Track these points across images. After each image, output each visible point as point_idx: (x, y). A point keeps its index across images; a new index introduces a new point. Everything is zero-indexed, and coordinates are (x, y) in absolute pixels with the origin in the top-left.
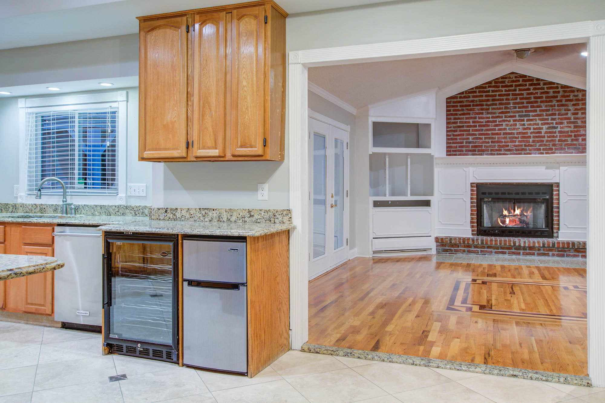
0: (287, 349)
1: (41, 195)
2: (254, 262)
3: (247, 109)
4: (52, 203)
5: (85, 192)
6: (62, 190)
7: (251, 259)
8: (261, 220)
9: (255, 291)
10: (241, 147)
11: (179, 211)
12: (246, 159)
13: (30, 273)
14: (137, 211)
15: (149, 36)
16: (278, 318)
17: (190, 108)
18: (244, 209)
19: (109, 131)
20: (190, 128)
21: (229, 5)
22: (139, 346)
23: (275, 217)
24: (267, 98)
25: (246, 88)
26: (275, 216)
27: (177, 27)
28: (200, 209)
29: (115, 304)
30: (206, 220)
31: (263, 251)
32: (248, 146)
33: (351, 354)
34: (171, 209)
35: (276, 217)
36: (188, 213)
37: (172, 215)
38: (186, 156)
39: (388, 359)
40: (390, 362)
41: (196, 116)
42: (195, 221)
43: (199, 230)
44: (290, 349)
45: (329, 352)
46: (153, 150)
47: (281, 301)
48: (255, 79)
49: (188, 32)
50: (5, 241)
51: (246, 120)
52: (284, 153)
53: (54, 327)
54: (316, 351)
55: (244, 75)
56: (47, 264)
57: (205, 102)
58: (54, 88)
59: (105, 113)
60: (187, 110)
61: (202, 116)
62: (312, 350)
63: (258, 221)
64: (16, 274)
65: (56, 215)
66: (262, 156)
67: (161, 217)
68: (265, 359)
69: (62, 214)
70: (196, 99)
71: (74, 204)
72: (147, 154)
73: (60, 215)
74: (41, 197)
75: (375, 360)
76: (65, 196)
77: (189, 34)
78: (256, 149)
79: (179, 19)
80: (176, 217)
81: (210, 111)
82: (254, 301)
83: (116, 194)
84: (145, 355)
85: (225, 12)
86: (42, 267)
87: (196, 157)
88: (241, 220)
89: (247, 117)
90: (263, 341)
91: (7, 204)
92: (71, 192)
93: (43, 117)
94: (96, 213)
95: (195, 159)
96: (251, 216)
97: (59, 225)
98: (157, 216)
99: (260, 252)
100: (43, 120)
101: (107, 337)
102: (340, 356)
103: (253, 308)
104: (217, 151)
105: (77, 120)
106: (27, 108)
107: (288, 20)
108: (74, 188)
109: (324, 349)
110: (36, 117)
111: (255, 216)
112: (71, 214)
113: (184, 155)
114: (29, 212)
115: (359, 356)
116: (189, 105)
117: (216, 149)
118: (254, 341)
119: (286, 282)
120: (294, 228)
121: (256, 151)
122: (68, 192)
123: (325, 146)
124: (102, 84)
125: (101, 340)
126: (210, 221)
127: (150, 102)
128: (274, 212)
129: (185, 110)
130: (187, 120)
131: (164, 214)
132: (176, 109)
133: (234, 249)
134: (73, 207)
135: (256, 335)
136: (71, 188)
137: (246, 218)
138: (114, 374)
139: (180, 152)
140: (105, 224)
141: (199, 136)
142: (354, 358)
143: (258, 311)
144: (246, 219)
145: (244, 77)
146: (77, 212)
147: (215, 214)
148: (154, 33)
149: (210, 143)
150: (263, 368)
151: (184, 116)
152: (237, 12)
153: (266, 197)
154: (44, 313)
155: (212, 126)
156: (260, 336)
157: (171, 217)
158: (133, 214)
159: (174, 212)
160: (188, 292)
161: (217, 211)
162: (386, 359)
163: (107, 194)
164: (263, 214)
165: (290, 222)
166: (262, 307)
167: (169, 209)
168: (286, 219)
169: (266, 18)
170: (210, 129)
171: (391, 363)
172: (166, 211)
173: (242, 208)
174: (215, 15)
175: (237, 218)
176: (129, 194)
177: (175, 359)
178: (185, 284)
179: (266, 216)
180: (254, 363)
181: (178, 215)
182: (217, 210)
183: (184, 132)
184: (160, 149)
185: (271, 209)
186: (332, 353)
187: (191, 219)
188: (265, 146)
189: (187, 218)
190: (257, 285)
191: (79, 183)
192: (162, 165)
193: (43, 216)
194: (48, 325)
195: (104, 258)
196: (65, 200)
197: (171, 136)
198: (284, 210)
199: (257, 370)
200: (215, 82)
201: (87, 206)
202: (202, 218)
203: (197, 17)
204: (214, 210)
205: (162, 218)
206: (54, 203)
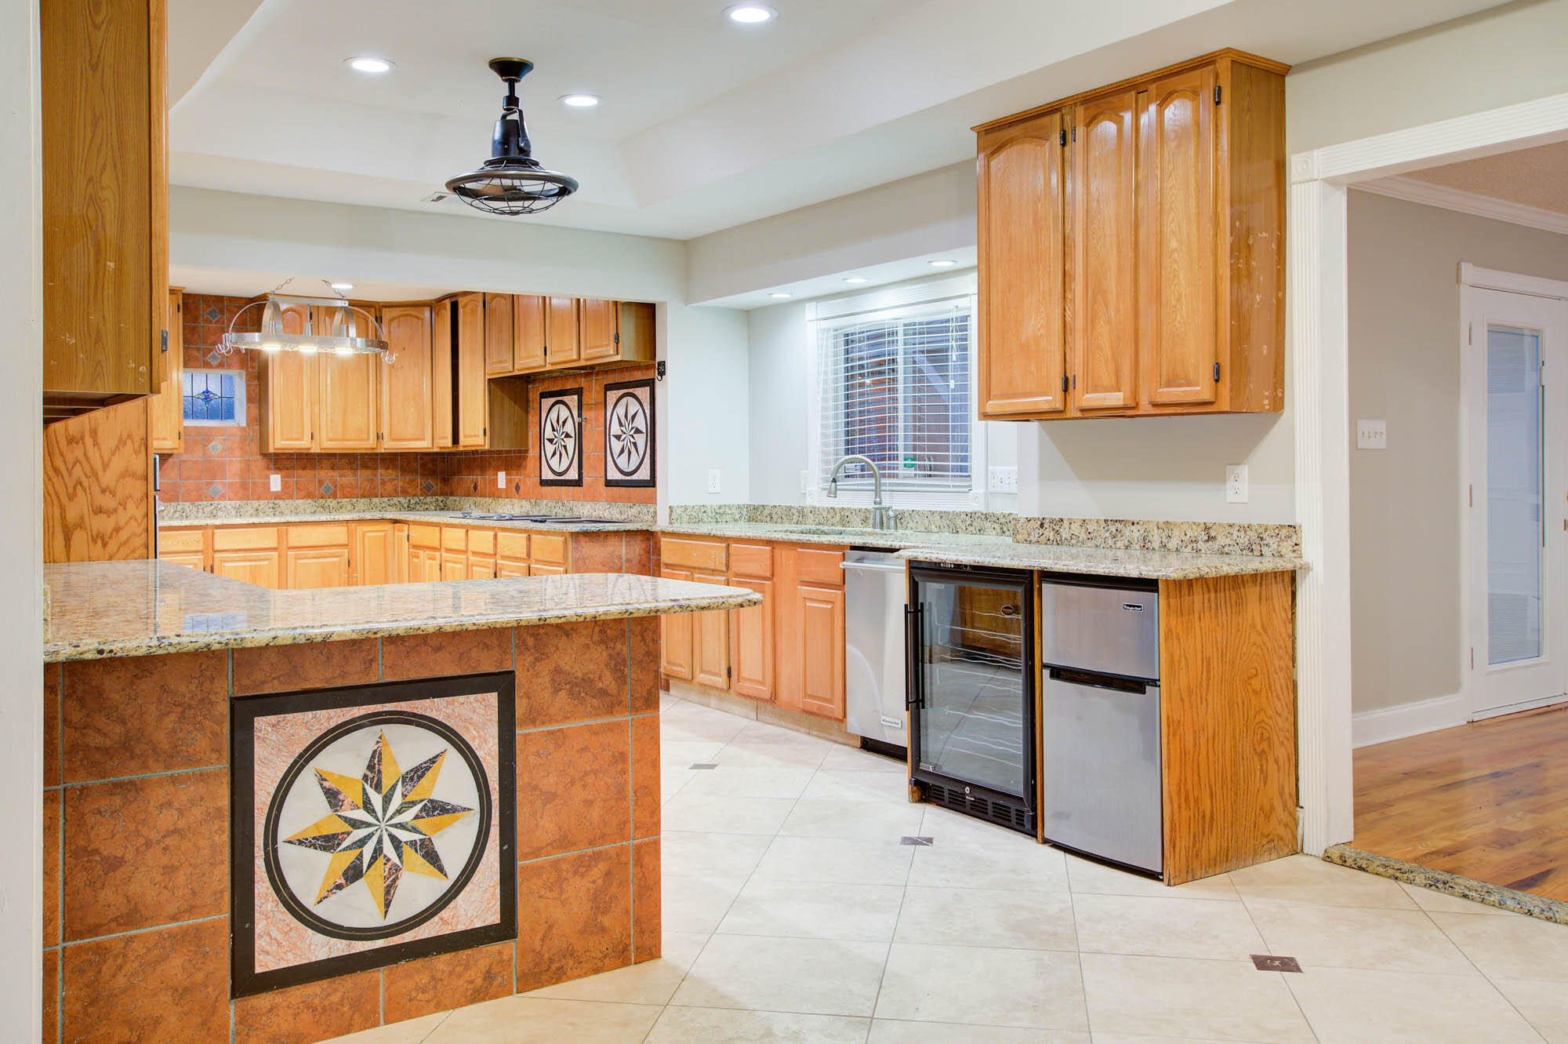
0: (1286, 850)
1: (836, 490)
2: (1178, 635)
3: (1178, 300)
4: (860, 507)
5: (914, 485)
6: (873, 481)
7: (1170, 630)
8: (1231, 548)
9: (1182, 700)
10: (1169, 384)
11: (1066, 524)
12: (1179, 410)
13: (703, 608)
14: (1004, 524)
15: (994, 163)
16: (1258, 773)
17: (1069, 306)
18: (1194, 523)
19: (954, 358)
20: (1071, 348)
21: (1142, 76)
22: (968, 792)
23: (1262, 543)
24: (1220, 272)
25: (1176, 254)
26: (1262, 539)
27: (1042, 137)
28: (1106, 521)
29: (932, 706)
30: (1118, 546)
31: (1207, 614)
32: (1183, 381)
33: (1444, 883)
34: (1052, 521)
35: (1265, 542)
36: (1083, 530)
37: (1052, 533)
38: (1061, 408)
39: (1543, 910)
40: (1548, 919)
41: (1079, 323)
42: (1097, 546)
43: (1067, 563)
44: (1296, 850)
45: (1391, 871)
46: (1002, 396)
47: (1266, 735)
48: (1194, 231)
49: (1063, 145)
50: (773, 575)
51: (1177, 324)
52: (1283, 393)
53: (849, 745)
54: (1359, 864)
55: (1173, 225)
56: (730, 597)
57: (1096, 292)
58: (856, 279)
59: (947, 321)
60: (1065, 310)
61: (1091, 322)
62: (1350, 862)
63: (1226, 549)
64: (681, 607)
65: (865, 530)
66: (1212, 403)
67: (1032, 538)
68: (1213, 855)
69: (874, 528)
70: (1078, 286)
71: (894, 508)
72: (992, 406)
73: (870, 530)
74: (835, 494)
75: (1507, 909)
76: (877, 491)
77: (1067, 148)
78: (1198, 388)
79: (1045, 120)
80: (1061, 537)
81: (1107, 309)
82: (1179, 722)
83: (966, 490)
84: (980, 811)
85: (1133, 93)
86: (721, 600)
87: (1082, 410)
88: (1190, 547)
89: (1178, 318)
90: (1208, 813)
91: (790, 508)
92: (890, 484)
93: (847, 335)
94: (933, 527)
95: (1079, 415)
96: (1211, 538)
97: (854, 548)
98: (1026, 536)
99: (1197, 616)
100: (847, 343)
101: (916, 769)
102: (1416, 885)
103: (1174, 735)
104: (1120, 395)
105: (900, 338)
106: (819, 319)
107: (1290, 81)
108: (895, 476)
109: (1379, 863)
110: (835, 337)
111: (1219, 538)
112: (889, 528)
113: (1059, 406)
114: (823, 524)
115: (1467, 892)
116: (1068, 301)
117: (1119, 391)
118: (1180, 807)
119: (1286, 693)
120: (1307, 568)
121: (1198, 392)
122: (885, 484)
123: (1537, 360)
124: (935, 264)
125: (907, 775)
126: (1127, 547)
127: (996, 299)
128: (1260, 531)
129: (1058, 311)
130: (1065, 332)
131: (1037, 531)
132: (1042, 309)
133: (1134, 606)
134: (891, 513)
135: (1183, 797)
136: (890, 476)
137: (1200, 542)
138: (914, 834)
139: (1049, 400)
140: (910, 547)
141: (1086, 363)
142: (1452, 895)
143: (1190, 745)
144: (1201, 545)
145: (1172, 231)
146: (899, 525)
147: (1135, 533)
148: (1002, 156)
149: (1107, 379)
150: (1207, 872)
151: (1057, 325)
152: (1157, 88)
153: (1244, 497)
154: (831, 715)
155: (1111, 342)
156: (1196, 801)
157: (1052, 538)
158: (999, 530)
159: (1057, 528)
160: (1052, 690)
161: (1139, 527)
162: (1537, 911)
163: (952, 489)
164: (1236, 533)
165: (1295, 555)
166: (1203, 740)
167: (1047, 521)
168: (1286, 548)
169: (1218, 92)
170: (1108, 351)
171: (1550, 923)
172: (1042, 525)
173: (1190, 521)
174: (1115, 99)
175: (1180, 543)
176: (991, 489)
177: (1028, 826)
178: (1046, 673)
179: (1244, 540)
180: (1177, 857)
181: (1065, 534)
182: (1141, 523)
183: (1058, 358)
184: (1014, 396)
185: (1254, 522)
186: (1398, 874)
187: (1090, 543)
188: (1217, 381)
189: (1081, 539)
190: (1189, 687)
191: (905, 465)
192: (1034, 426)
193: (844, 531)
194: (841, 741)
195: (906, 612)
196: (878, 500)
197: (1033, 367)
198: (1283, 527)
199: (1187, 872)
200: (1115, 247)
201: (918, 512)
202: (1110, 542)
203: (1080, 111)
204: (1133, 524)
205: (1034, 540)
206: (864, 507)
